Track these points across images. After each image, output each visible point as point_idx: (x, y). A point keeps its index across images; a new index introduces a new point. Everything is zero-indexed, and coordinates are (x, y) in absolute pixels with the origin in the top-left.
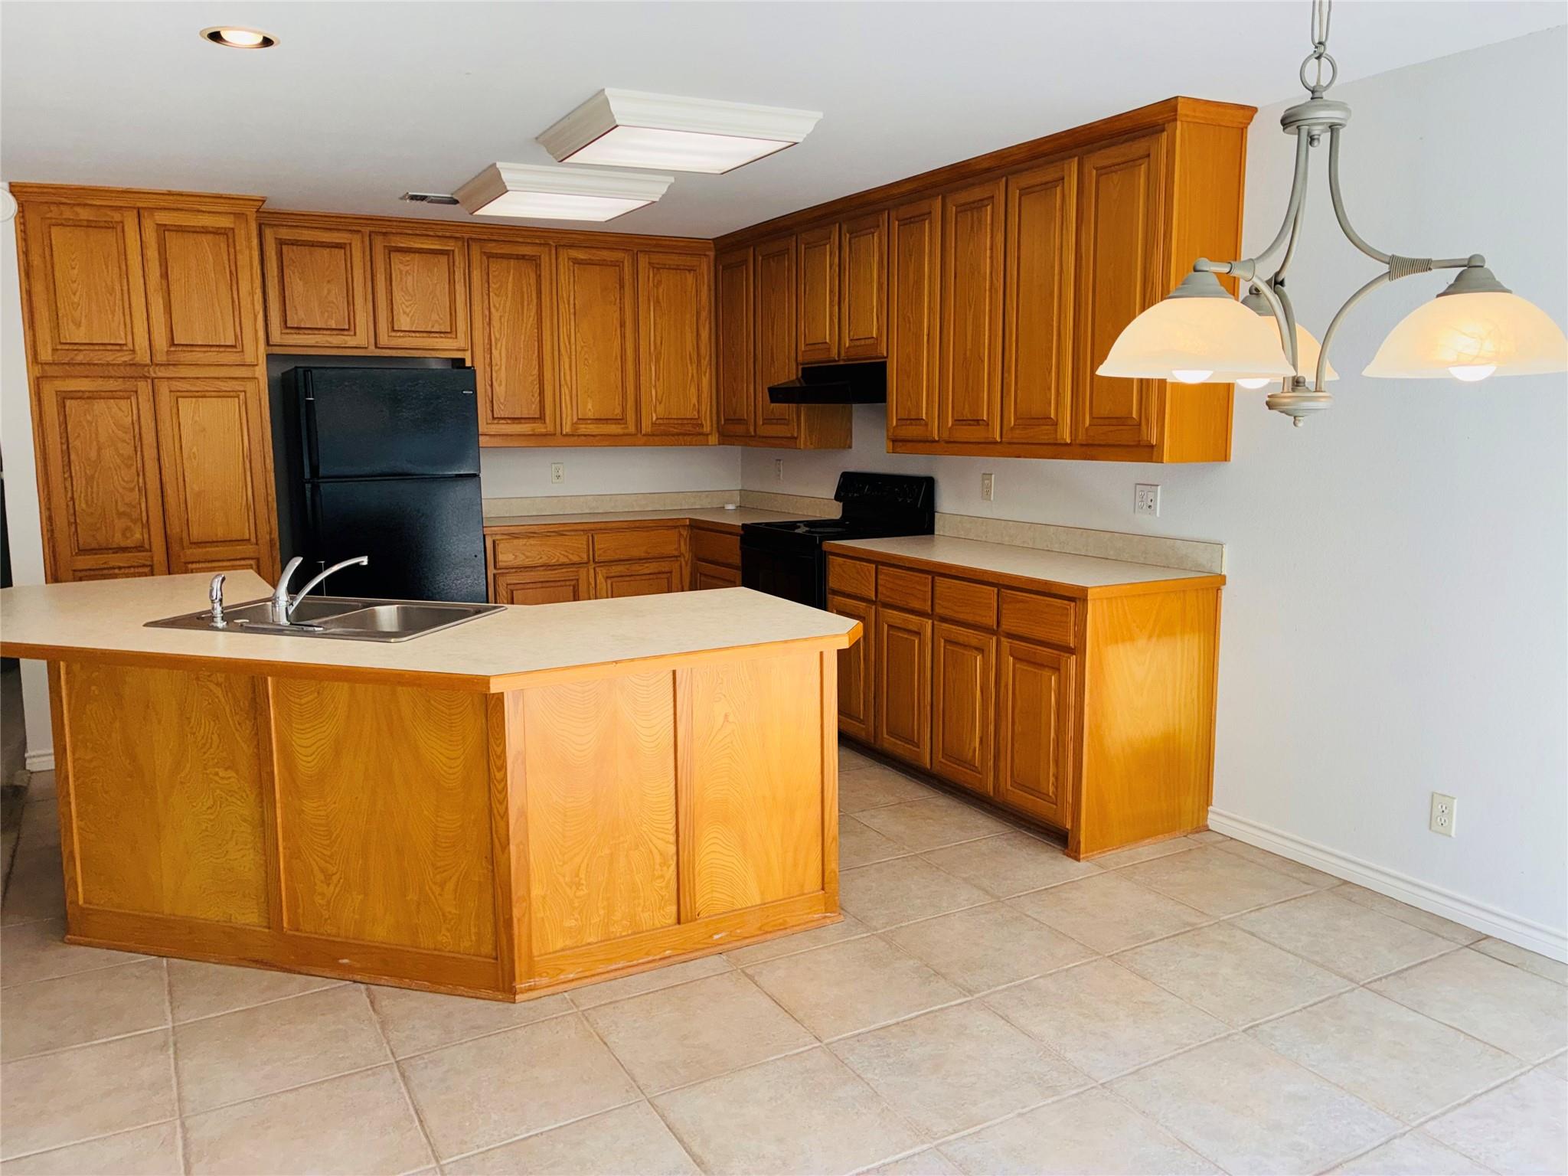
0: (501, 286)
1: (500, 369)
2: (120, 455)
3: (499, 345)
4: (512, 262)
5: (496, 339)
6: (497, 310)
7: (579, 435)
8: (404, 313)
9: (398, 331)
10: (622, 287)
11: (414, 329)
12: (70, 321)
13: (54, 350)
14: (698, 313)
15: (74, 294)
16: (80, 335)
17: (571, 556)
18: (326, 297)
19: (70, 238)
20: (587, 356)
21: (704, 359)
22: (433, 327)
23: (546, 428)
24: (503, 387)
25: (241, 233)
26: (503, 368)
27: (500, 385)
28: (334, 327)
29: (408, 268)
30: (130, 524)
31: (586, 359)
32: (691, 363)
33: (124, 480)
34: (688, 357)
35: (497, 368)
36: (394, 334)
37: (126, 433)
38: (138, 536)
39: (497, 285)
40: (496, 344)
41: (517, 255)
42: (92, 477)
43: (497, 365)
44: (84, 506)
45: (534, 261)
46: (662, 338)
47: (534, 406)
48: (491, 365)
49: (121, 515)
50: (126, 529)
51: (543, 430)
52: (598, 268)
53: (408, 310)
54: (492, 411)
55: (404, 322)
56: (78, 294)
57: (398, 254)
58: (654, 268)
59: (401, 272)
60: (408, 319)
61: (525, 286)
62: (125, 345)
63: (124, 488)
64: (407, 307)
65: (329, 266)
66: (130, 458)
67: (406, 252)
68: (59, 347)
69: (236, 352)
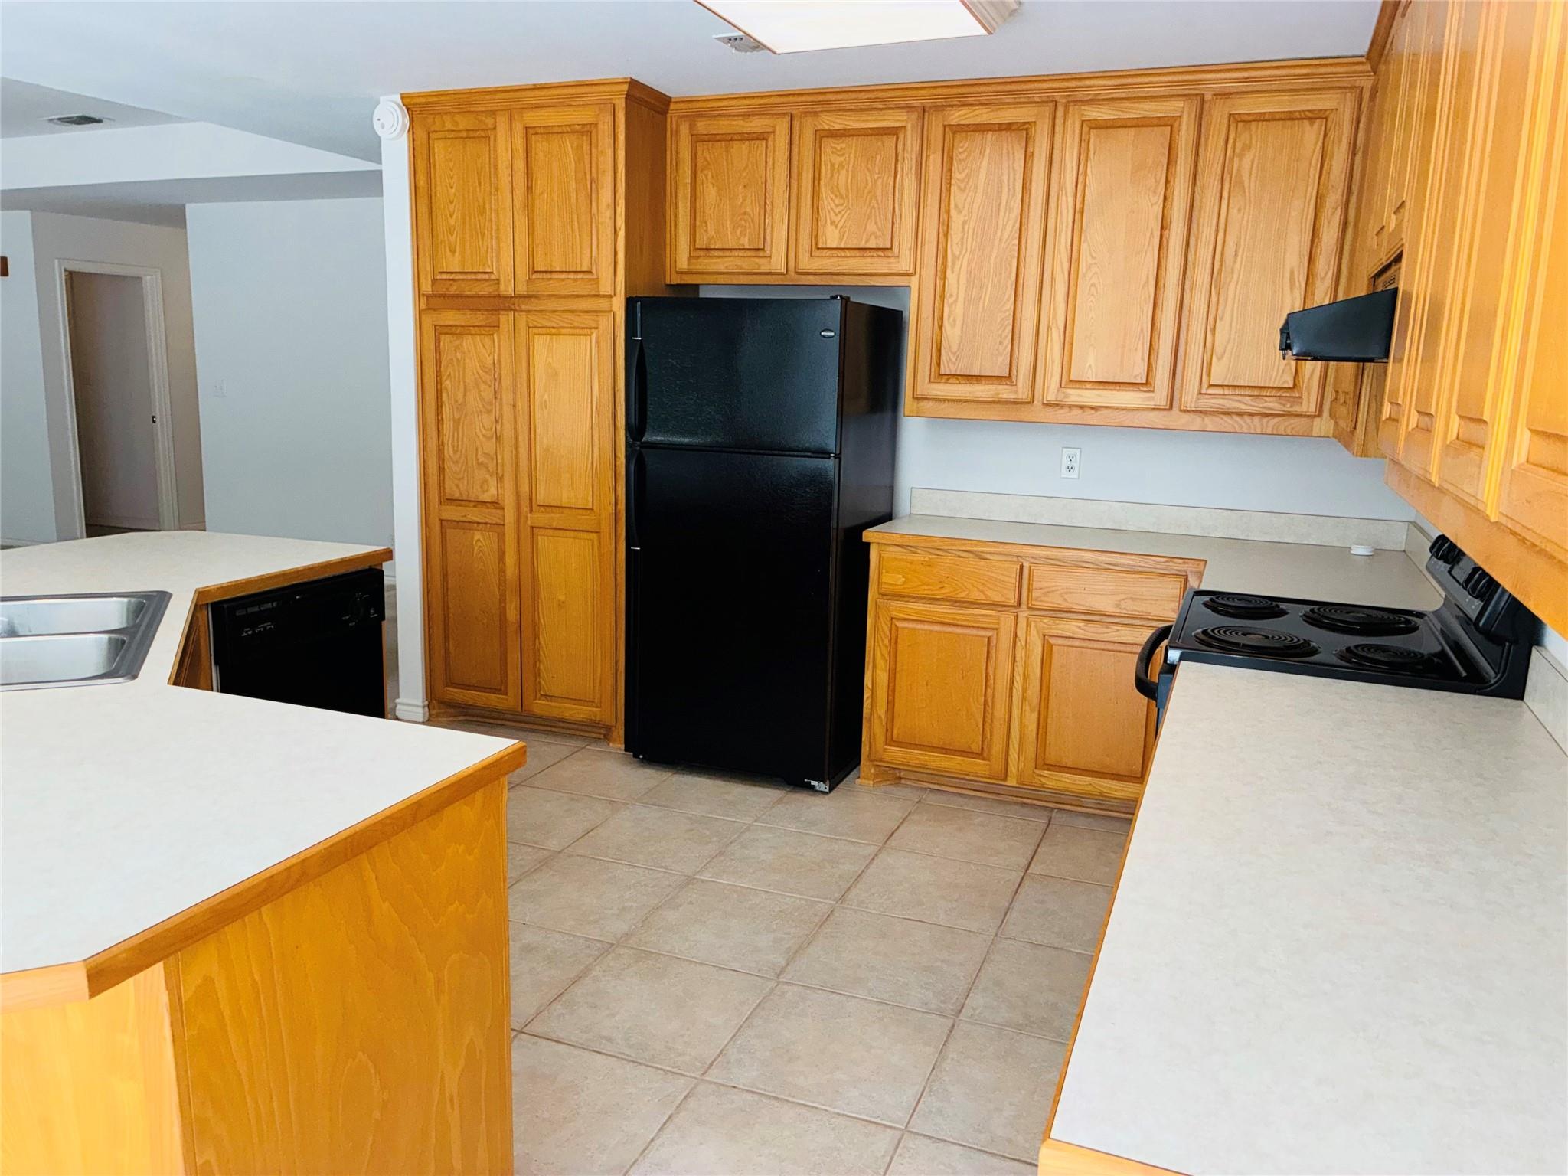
0: (968, 176)
1: (956, 301)
2: (482, 399)
3: (957, 267)
4: (990, 135)
5: (954, 255)
6: (960, 212)
7: (1070, 406)
8: (832, 223)
9: (823, 249)
10: (1170, 161)
11: (842, 246)
12: (447, 248)
13: (434, 281)
14: (1320, 198)
15: (451, 217)
16: (453, 263)
17: (989, 593)
18: (741, 207)
19: (450, 153)
20: (1094, 280)
21: (1323, 279)
22: (867, 241)
23: (1016, 392)
24: (958, 331)
25: (605, 127)
26: (961, 299)
27: (954, 326)
28: (747, 247)
29: (842, 159)
30: (488, 476)
31: (1093, 285)
32: (1291, 289)
33: (483, 427)
34: (1287, 275)
35: (951, 300)
36: (818, 253)
37: (486, 372)
38: (493, 491)
39: (964, 175)
40: (954, 264)
41: (1000, 124)
42: (459, 419)
43: (951, 296)
44: (451, 452)
45: (1023, 130)
46: (1238, 245)
47: (1000, 359)
48: (942, 296)
49: (480, 464)
50: (483, 483)
51: (1011, 397)
52: (1133, 130)
53: (836, 219)
54: (939, 365)
55: (831, 237)
56: (454, 217)
57: (830, 140)
58: (1237, 122)
59: (833, 165)
60: (836, 232)
61: (1005, 172)
62: (492, 273)
63: (484, 436)
64: (836, 215)
65: (747, 166)
66: (490, 403)
67: (841, 136)
68: (438, 277)
69: (590, 280)
